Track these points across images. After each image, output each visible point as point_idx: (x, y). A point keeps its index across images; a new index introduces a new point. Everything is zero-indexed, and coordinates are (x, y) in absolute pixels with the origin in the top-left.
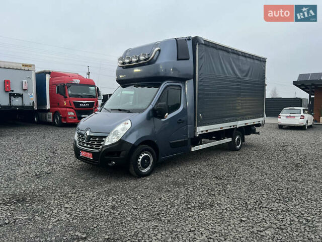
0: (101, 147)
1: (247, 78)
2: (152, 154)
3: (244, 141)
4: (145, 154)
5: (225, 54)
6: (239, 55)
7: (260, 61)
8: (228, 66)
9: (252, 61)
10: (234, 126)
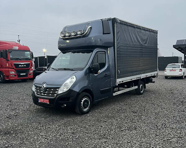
0: (55, 95)
1: (146, 45)
2: (90, 98)
3: (145, 88)
4: (85, 99)
5: (133, 29)
6: (141, 29)
7: (154, 33)
8: (134, 37)
9: (149, 33)
10: (139, 78)
